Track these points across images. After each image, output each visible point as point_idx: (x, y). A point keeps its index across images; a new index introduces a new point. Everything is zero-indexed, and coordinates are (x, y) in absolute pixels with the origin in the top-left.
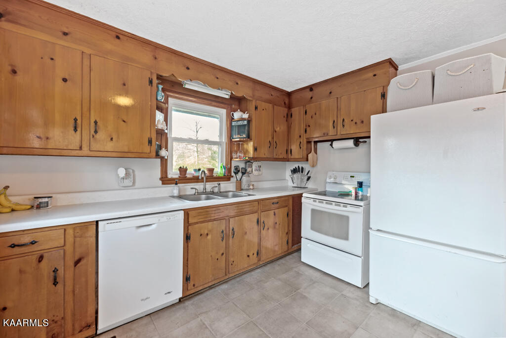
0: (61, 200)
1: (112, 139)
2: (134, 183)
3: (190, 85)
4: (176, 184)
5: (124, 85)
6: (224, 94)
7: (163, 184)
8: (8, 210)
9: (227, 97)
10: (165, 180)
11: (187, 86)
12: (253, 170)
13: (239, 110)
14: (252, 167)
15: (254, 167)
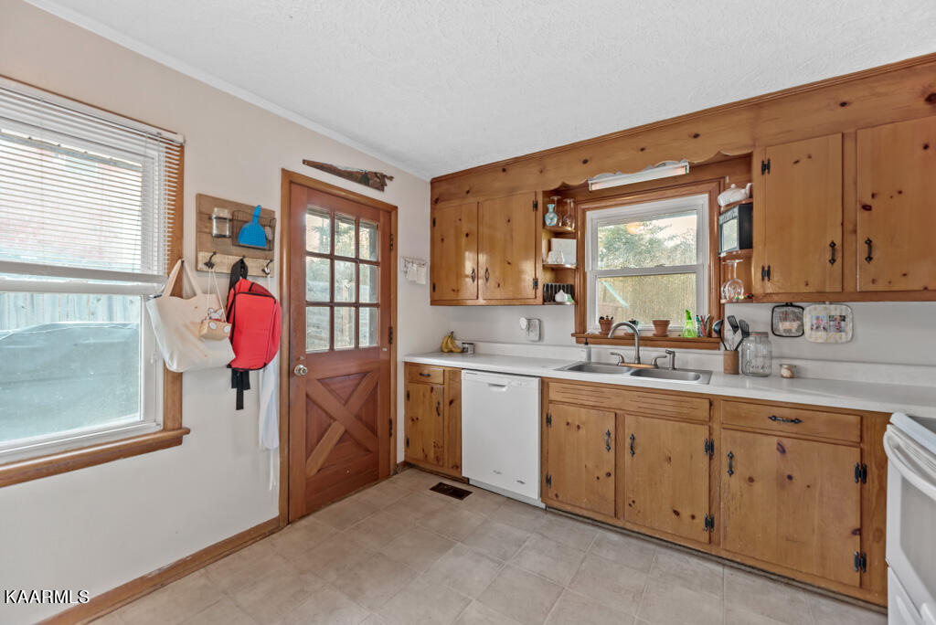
0: (482, 347)
1: (499, 285)
2: (541, 337)
3: (598, 185)
4: (587, 344)
5: (509, 221)
6: (677, 170)
7: (577, 342)
8: (459, 350)
9: (682, 172)
10: (582, 336)
11: (594, 188)
12: (807, 328)
13: (733, 186)
14: (799, 318)
15: (808, 320)
